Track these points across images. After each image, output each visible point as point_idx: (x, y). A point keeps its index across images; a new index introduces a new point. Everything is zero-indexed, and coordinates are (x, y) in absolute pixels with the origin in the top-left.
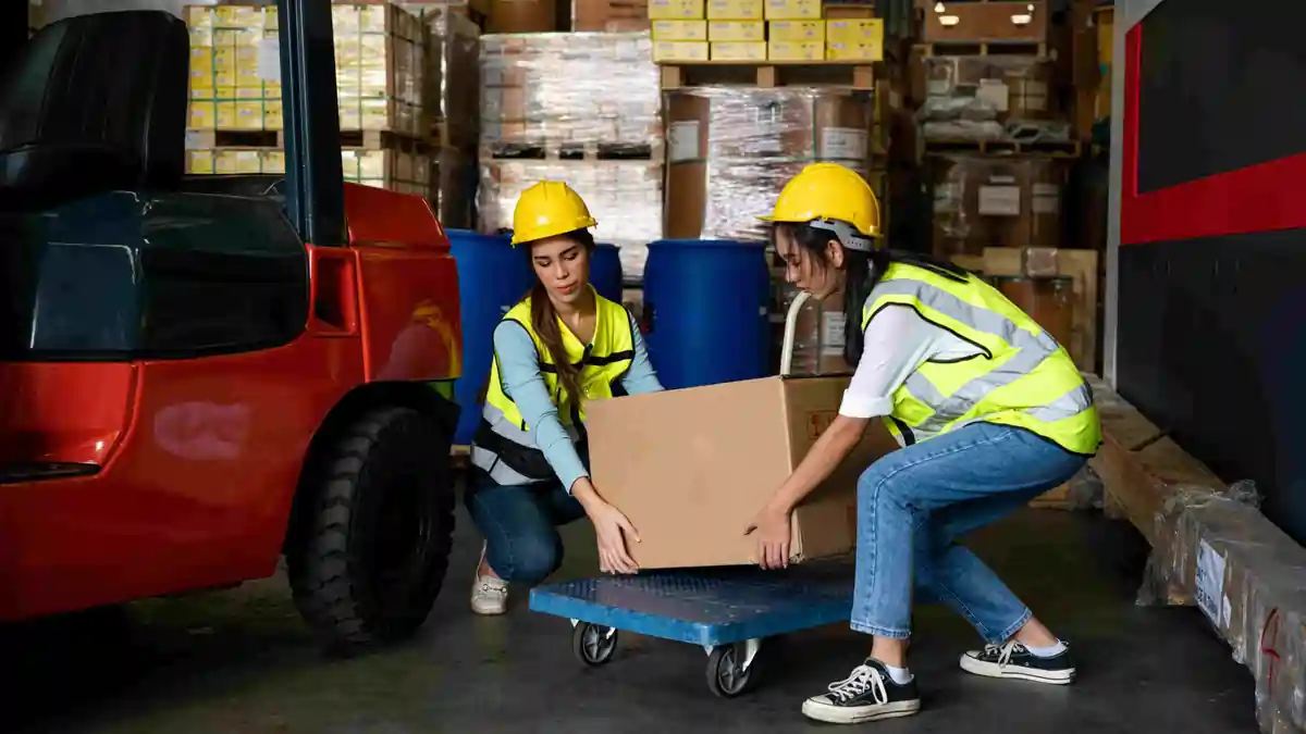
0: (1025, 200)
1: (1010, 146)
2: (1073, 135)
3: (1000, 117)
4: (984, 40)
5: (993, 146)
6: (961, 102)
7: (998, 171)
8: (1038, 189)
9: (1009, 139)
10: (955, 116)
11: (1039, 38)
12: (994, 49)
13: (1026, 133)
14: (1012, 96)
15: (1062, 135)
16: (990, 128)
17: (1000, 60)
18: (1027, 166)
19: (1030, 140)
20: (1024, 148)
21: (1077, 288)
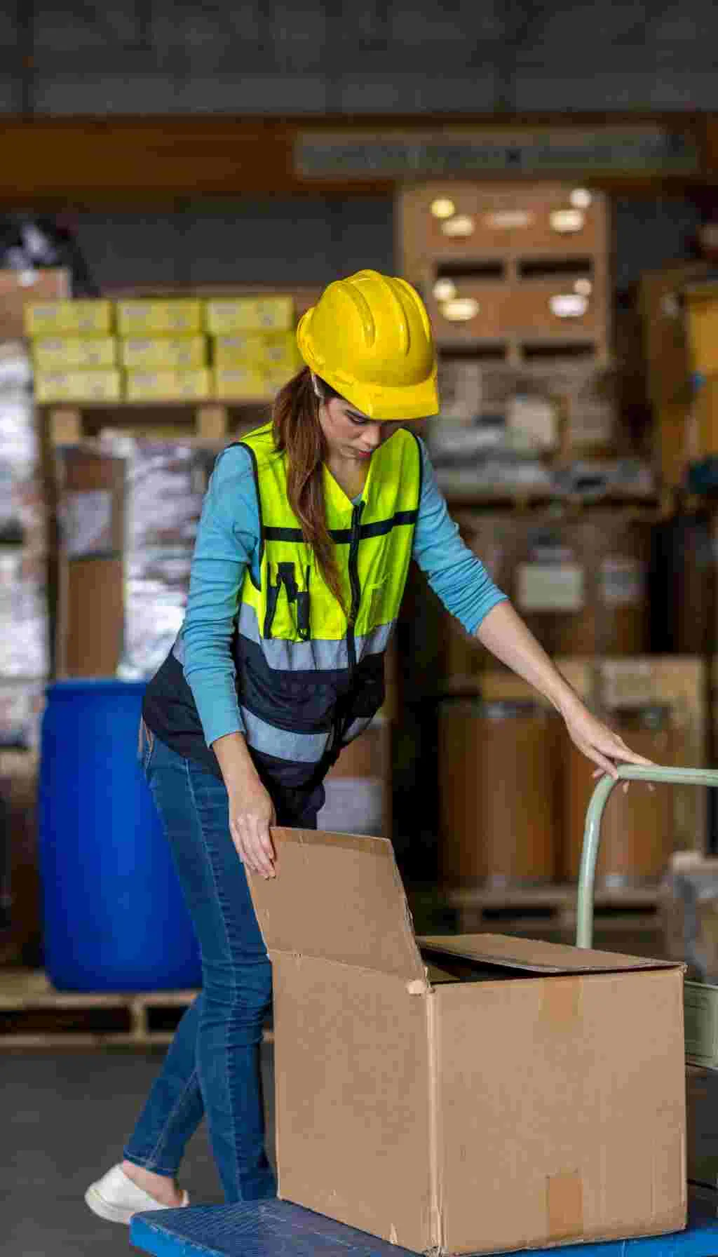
0: (591, 585)
1: (564, 503)
2: (658, 481)
3: (546, 457)
4: (514, 340)
5: (538, 502)
6: (487, 437)
7: (545, 541)
8: (610, 566)
9: (562, 491)
10: (476, 459)
11: (597, 333)
12: (533, 352)
13: (584, 483)
14: (562, 425)
15: (642, 484)
16: (530, 477)
17: (539, 369)
18: (591, 532)
19: (593, 493)
20: (587, 506)
21: (678, 719)
